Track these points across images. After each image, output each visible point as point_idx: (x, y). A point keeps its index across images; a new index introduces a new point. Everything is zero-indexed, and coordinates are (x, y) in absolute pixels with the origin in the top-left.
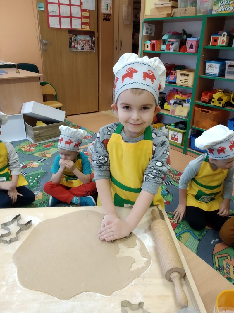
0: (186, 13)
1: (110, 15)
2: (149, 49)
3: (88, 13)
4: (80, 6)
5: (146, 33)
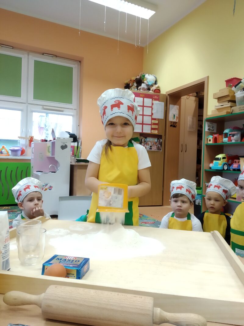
0: (243, 109)
1: (176, 123)
2: (211, 142)
3: (157, 121)
4: (151, 116)
5: (208, 130)
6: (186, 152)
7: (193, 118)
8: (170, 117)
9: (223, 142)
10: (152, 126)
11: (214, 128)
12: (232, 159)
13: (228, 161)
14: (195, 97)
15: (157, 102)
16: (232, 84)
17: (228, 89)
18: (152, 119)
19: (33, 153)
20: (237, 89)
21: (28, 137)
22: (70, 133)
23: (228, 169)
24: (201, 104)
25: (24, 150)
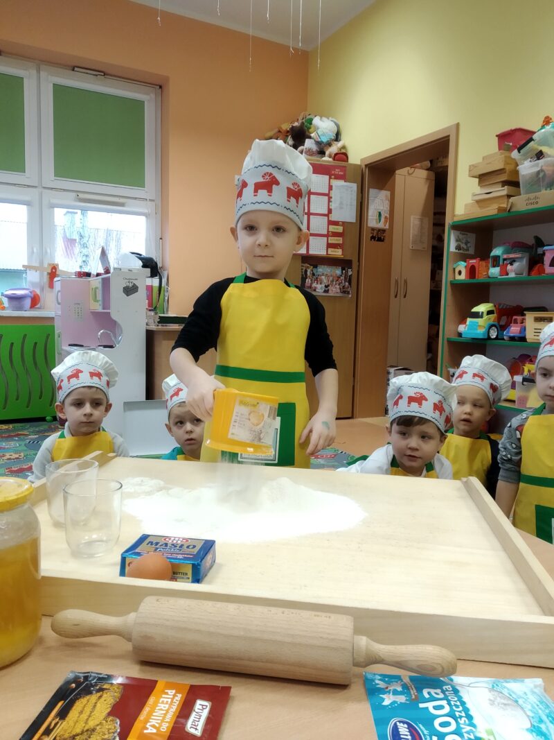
0: (537, 203)
1: (384, 231)
2: (463, 277)
3: (342, 228)
4: (327, 215)
5: (456, 249)
6: (405, 297)
7: (421, 220)
8: (369, 217)
9: (489, 277)
10: (330, 238)
11: (469, 245)
12: (508, 314)
13: (499, 319)
14: (427, 170)
15: (341, 183)
16: (511, 144)
17: (503, 156)
18: (331, 223)
19: (59, 304)
20: (524, 155)
21: (46, 265)
22: (141, 255)
23: (499, 337)
24: (440, 187)
25: (38, 295)
